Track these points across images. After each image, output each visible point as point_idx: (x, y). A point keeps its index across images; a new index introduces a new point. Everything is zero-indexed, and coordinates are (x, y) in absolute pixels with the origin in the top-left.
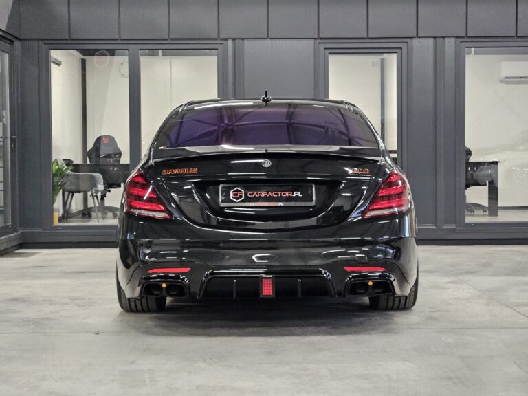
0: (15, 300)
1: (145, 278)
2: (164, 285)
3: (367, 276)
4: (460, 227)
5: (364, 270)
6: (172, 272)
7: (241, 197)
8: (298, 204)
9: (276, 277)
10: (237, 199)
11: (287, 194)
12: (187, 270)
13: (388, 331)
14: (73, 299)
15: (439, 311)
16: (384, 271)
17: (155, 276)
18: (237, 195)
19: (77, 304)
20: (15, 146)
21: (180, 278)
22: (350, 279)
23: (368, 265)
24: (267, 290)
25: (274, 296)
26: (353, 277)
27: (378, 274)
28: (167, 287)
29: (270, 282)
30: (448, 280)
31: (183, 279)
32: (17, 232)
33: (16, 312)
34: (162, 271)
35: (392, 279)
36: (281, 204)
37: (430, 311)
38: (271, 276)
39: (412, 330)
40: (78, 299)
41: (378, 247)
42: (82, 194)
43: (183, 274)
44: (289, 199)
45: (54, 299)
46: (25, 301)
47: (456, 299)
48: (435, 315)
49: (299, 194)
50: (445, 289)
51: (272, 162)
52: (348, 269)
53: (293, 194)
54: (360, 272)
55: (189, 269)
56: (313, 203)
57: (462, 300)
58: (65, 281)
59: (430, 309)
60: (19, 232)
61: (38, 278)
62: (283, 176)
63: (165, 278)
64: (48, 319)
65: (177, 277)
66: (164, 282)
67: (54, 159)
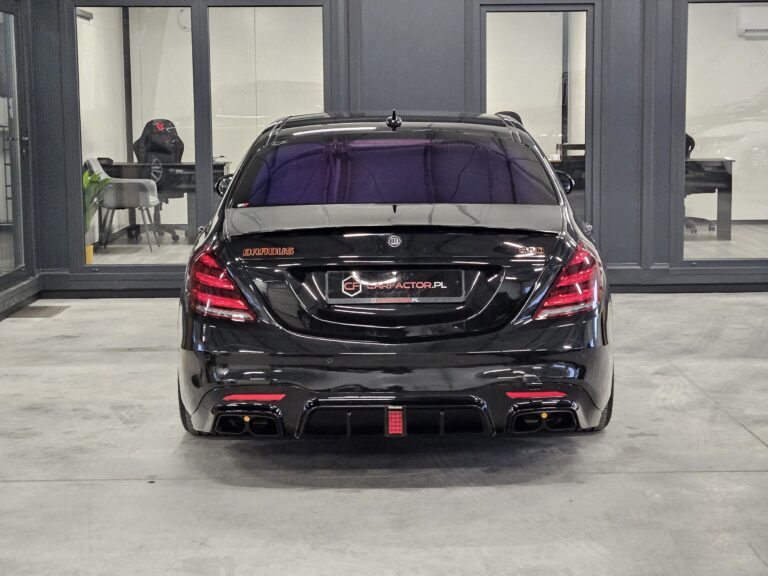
0: (32, 408)
1: (220, 409)
2: (247, 419)
3: (540, 405)
4: (676, 266)
5: (536, 396)
6: (259, 399)
7: (357, 289)
8: (440, 300)
9: (407, 409)
10: (351, 292)
11: (424, 285)
12: (279, 397)
13: (569, 478)
14: (116, 408)
15: (642, 434)
16: (565, 398)
17: (234, 405)
18: (351, 286)
19: (122, 418)
20: (27, 152)
21: (269, 409)
22: (515, 409)
23: (541, 389)
24: (396, 426)
25: (406, 435)
26: (520, 407)
27: (555, 402)
28: (251, 421)
29: (399, 415)
30: (656, 367)
31: (274, 411)
32: (34, 276)
33: (34, 435)
34: (242, 398)
35: (575, 409)
36: (415, 300)
37: (630, 436)
38: (400, 407)
39: (603, 475)
40: (123, 407)
41: (556, 366)
42: (127, 211)
43: (274, 402)
44: (425, 293)
45: (88, 407)
46: (47, 411)
47: (666, 408)
48: (637, 442)
49: (441, 284)
50: (652, 386)
51: (402, 238)
52: (512, 395)
53: (433, 285)
54: (530, 400)
55: (283, 396)
56: (462, 299)
57: (675, 410)
58: (105, 368)
59: (629, 431)
60: (37, 276)
61: (66, 361)
62: (417, 259)
63: (249, 408)
64: (81, 450)
65: (265, 407)
66: (247, 414)
67: (84, 160)
